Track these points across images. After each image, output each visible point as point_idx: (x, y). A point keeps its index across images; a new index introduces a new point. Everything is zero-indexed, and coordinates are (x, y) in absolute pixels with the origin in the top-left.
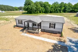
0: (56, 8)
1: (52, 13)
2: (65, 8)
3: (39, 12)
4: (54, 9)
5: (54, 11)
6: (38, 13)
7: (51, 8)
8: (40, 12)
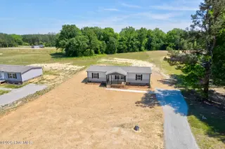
0: (131, 42)
1: (122, 52)
2: (150, 41)
3: (93, 51)
4: (127, 44)
5: (127, 47)
6: (91, 54)
7: (120, 41)
8: (96, 52)
